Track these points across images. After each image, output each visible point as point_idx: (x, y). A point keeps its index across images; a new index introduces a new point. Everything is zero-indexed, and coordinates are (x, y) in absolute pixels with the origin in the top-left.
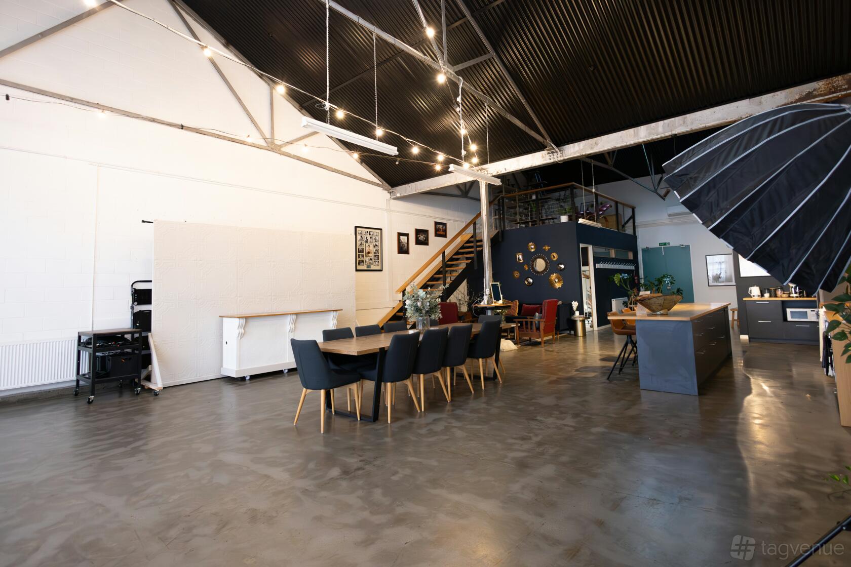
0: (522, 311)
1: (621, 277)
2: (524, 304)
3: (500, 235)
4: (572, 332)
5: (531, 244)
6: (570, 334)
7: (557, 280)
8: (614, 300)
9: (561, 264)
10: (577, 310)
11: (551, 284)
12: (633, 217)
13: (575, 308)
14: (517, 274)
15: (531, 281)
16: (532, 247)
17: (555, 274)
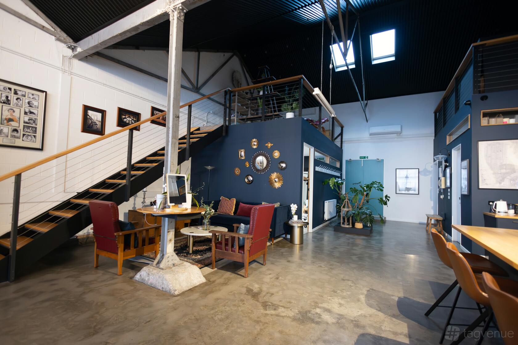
0: (239, 210)
1: (336, 181)
2: (241, 203)
3: (224, 129)
4: (289, 236)
5: (254, 140)
6: (285, 238)
7: (277, 180)
8: (327, 201)
9: (282, 162)
10: (296, 214)
11: (271, 183)
12: (341, 134)
13: (293, 212)
14: (237, 171)
15: (251, 179)
16: (255, 144)
17: (275, 173)
